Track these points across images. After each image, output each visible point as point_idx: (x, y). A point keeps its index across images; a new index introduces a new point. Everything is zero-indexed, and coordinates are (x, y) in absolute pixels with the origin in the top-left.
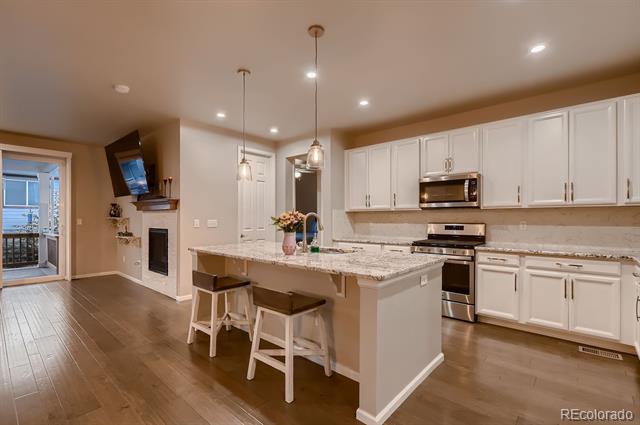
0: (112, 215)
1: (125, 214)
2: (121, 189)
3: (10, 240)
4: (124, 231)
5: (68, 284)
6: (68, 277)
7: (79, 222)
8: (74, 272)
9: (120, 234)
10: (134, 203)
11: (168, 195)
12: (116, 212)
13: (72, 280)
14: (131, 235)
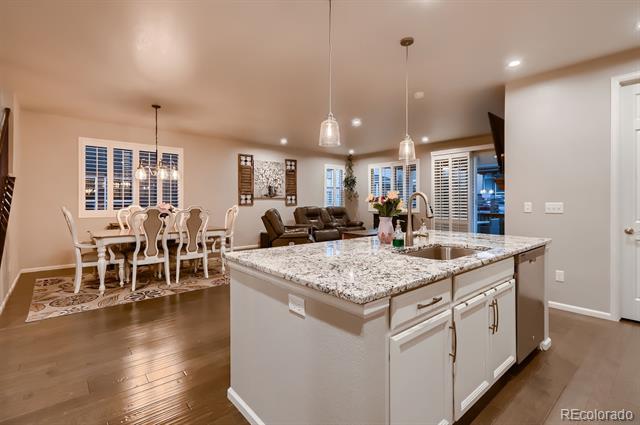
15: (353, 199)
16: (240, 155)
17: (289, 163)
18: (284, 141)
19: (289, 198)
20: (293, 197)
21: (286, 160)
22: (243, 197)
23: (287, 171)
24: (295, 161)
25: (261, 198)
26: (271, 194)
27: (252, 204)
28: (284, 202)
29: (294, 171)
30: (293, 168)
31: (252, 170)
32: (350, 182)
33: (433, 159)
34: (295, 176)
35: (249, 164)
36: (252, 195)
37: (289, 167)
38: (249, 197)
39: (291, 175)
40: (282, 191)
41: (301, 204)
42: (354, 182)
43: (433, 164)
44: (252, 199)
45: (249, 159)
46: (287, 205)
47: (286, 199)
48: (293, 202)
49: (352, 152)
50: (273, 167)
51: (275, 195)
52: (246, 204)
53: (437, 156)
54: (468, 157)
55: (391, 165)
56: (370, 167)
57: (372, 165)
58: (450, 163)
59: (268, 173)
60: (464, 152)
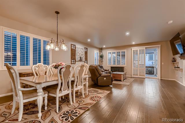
0: (173, 62)
1: (177, 61)
2: (175, 52)
3: (147, 68)
4: (177, 67)
5: (160, 81)
6: (160, 78)
7: (163, 64)
8: (161, 77)
9: (175, 67)
10: (179, 57)
12: (174, 60)
13: (161, 79)
14: (179, 68)
15: (102, 62)
16: (71, 45)
19: (86, 61)
21: (85, 48)
22: (72, 61)
24: (87, 48)
25: (78, 61)
27: (75, 63)
30: (87, 51)
31: (75, 51)
33: (132, 50)
35: (74, 48)
37: (85, 50)
38: (74, 61)
39: (86, 53)
40: (84, 59)
42: (103, 56)
45: (74, 46)
49: (104, 46)
50: (81, 50)
51: (82, 60)
52: (73, 64)
53: (134, 49)
54: (145, 49)
55: (116, 51)
56: (108, 52)
57: (108, 51)
58: (138, 51)
59: (80, 52)
60: (143, 48)
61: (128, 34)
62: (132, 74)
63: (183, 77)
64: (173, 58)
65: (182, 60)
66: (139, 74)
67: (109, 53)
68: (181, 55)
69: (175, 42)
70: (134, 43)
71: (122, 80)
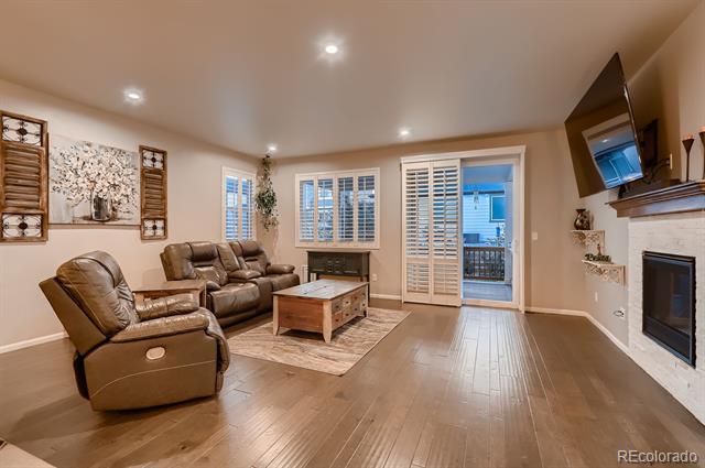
0: (577, 227)
1: (597, 225)
2: (590, 185)
4: (595, 254)
5: (522, 320)
6: (522, 308)
8: (528, 303)
9: (588, 257)
10: (612, 204)
11: (684, 179)
12: (583, 222)
13: (526, 312)
14: (606, 259)
15: (270, 227)
16: (3, 115)
17: (148, 155)
18: (134, 96)
19: (149, 224)
20: (160, 224)
21: (142, 149)
22: (14, 220)
23: (144, 171)
24: (164, 153)
25: (73, 224)
26: (102, 214)
27: (43, 237)
28: (137, 232)
29: (162, 173)
30: (159, 165)
31: (42, 156)
32: (266, 201)
33: (405, 168)
34: (163, 182)
35: (33, 140)
36: (44, 217)
37: (148, 163)
38: (32, 221)
40: (131, 209)
41: (176, 237)
42: (272, 199)
43: (404, 176)
44: (44, 225)
45: (32, 128)
46: (143, 238)
47: (141, 227)
48: (160, 232)
49: (272, 149)
50: (107, 157)
51: (112, 218)
52: (22, 239)
53: (411, 163)
54: (458, 168)
55: (335, 175)
56: (299, 178)
57: (300, 175)
58: (431, 175)
59: (93, 170)
60: (451, 160)
61: (331, 49)
62: (405, 288)
63: (627, 308)
64: (581, 211)
65: (627, 218)
66: (431, 290)
67: (302, 183)
68: (620, 196)
69: (586, 133)
70: (405, 134)
71: (327, 335)
